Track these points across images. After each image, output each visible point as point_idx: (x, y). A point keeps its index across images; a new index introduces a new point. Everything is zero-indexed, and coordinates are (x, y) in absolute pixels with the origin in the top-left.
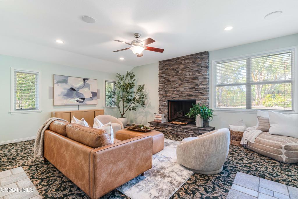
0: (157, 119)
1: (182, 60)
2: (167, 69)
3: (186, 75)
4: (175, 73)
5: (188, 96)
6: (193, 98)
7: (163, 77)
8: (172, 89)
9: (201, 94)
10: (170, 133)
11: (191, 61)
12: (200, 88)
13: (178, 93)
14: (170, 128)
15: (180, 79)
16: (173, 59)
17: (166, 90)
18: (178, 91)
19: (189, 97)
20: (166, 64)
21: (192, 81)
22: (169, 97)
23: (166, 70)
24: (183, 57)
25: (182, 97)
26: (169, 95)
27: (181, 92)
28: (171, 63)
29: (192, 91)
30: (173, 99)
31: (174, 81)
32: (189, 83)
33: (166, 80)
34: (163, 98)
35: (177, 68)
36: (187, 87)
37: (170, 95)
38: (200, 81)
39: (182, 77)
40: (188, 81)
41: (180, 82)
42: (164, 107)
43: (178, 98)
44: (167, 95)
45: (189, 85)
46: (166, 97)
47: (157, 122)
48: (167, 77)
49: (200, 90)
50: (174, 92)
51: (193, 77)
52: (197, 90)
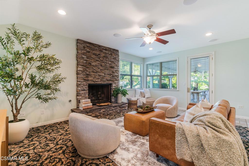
0: (86, 105)
1: (103, 49)
2: (89, 52)
3: (107, 63)
4: (98, 59)
5: (107, 80)
6: (111, 82)
7: (84, 59)
8: (93, 73)
9: (115, 80)
10: (103, 115)
11: (110, 53)
12: (115, 75)
13: (100, 77)
14: (103, 110)
15: (101, 66)
16: (95, 44)
17: (87, 73)
18: (100, 76)
19: (108, 82)
20: (87, 46)
21: (110, 69)
22: (90, 81)
23: (87, 52)
24: (104, 47)
25: (103, 81)
26: (90, 79)
27: (102, 77)
28: (93, 47)
29: (110, 77)
30: (95, 83)
31: (96, 66)
32: (107, 70)
33: (88, 63)
34: (84, 82)
35: (99, 54)
36: (107, 73)
37: (92, 79)
38: (115, 70)
39: (103, 64)
40: (108, 68)
41: (101, 68)
42: (85, 91)
43: (99, 82)
44: (89, 78)
45: (109, 72)
46: (88, 80)
47: (88, 109)
48: (88, 59)
49: (115, 77)
50: (96, 77)
51: (111, 66)
52: (114, 77)
